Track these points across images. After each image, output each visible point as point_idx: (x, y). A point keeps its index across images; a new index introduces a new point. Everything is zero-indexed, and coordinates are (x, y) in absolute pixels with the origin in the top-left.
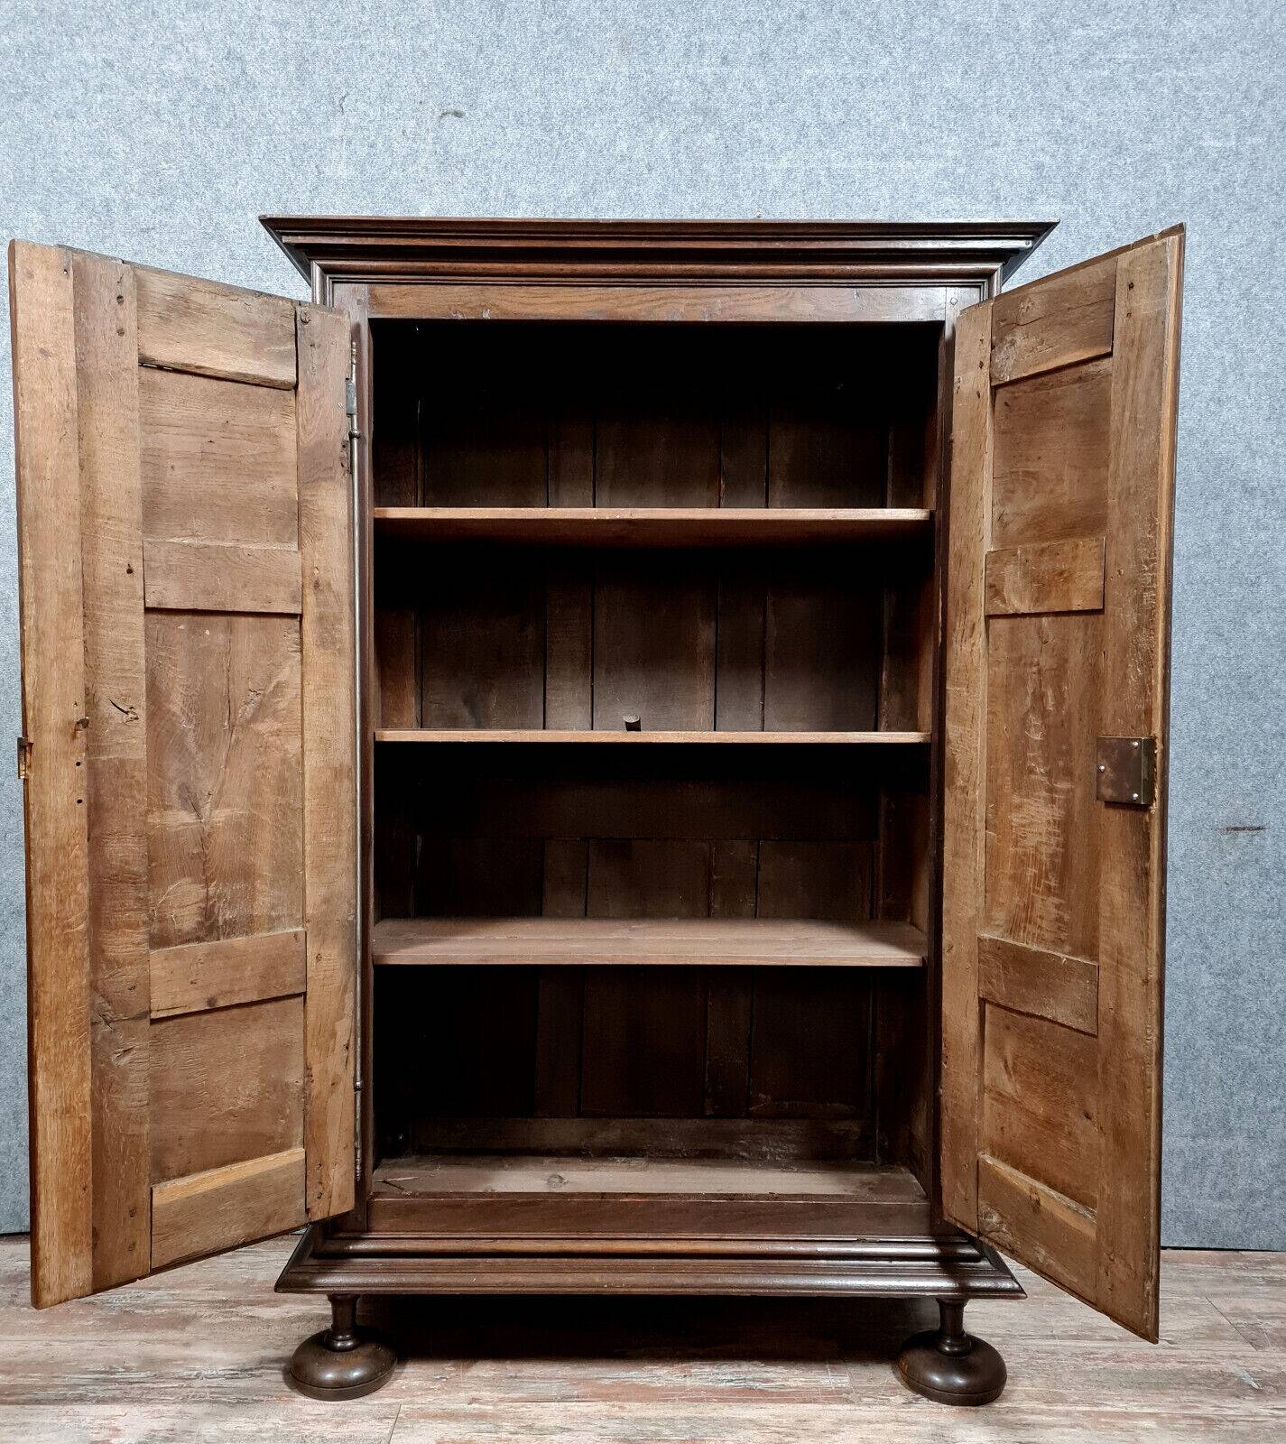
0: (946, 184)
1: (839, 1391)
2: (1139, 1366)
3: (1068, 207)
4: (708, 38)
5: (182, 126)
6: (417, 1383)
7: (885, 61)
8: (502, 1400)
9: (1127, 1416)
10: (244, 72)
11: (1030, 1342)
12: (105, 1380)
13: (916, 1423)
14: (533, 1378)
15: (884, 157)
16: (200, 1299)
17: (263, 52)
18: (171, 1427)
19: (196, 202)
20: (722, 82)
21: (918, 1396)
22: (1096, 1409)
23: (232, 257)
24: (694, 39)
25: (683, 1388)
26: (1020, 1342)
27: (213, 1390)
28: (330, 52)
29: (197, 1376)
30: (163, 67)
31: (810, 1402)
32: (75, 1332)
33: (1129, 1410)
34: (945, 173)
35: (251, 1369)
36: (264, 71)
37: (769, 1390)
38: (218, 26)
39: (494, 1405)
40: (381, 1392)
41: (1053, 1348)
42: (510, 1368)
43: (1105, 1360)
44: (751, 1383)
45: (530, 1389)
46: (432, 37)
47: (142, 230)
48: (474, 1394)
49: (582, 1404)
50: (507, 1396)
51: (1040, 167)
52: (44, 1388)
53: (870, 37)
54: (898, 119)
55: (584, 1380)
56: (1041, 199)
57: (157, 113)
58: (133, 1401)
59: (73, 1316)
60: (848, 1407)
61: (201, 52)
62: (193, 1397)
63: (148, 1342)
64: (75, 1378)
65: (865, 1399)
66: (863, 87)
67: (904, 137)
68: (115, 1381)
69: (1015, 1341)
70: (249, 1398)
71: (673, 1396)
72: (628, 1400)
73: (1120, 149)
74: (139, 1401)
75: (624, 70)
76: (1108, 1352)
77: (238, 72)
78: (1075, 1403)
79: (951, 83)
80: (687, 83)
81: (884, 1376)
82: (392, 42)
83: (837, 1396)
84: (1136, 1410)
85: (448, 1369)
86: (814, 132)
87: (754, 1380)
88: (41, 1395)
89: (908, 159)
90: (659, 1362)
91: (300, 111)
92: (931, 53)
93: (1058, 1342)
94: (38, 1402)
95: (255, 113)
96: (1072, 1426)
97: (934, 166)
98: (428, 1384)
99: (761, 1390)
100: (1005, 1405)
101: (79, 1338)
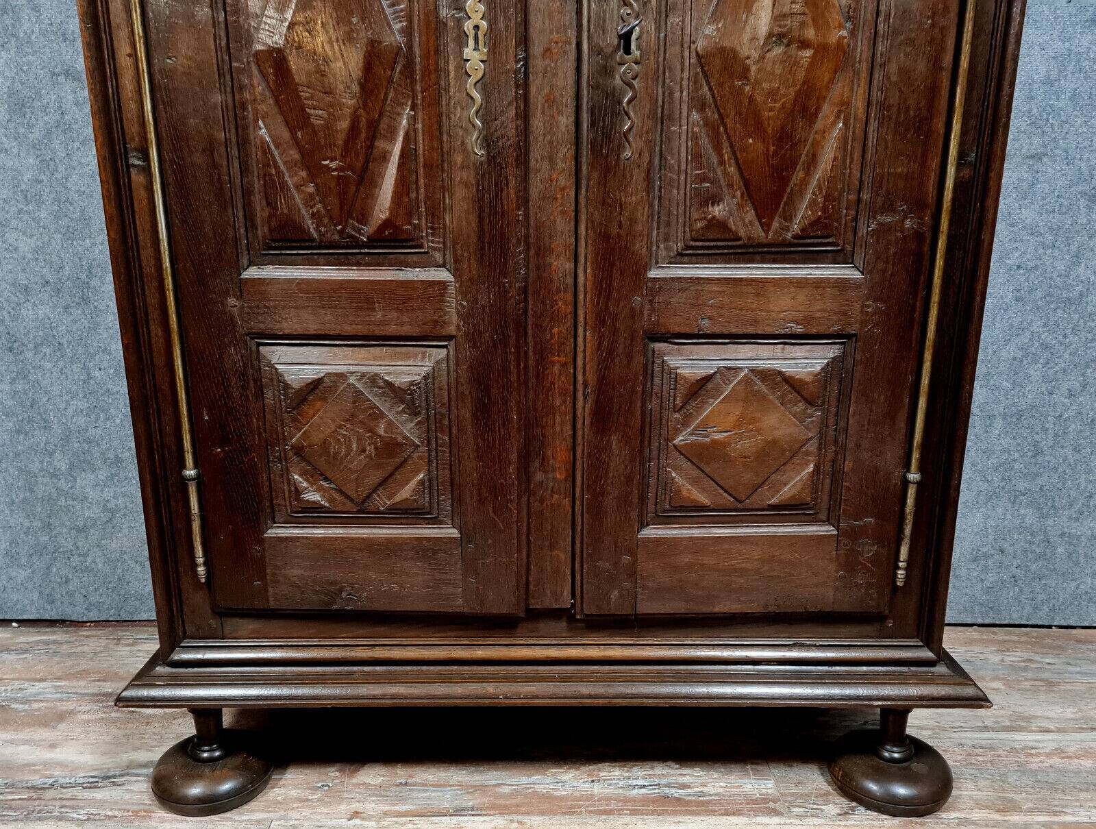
1: (765, 799)
6: (294, 793)
8: (386, 814)
11: (963, 735)
14: (425, 785)
16: (83, 691)
21: (854, 804)
22: (1056, 819)
25: (590, 797)
26: (953, 735)
27: (64, 803)
29: (52, 785)
31: (734, 814)
35: (114, 776)
37: (687, 798)
39: (378, 821)
40: (252, 805)
41: (989, 742)
42: (401, 773)
43: (1048, 755)
44: (666, 790)
45: (420, 799)
48: (356, 806)
49: (476, 818)
50: (393, 808)
55: (482, 788)
60: (776, 820)
62: (40, 812)
63: (12, 742)
65: (795, 810)
69: (946, 733)
70: (103, 813)
71: (580, 807)
72: (528, 814)
76: (1051, 746)
78: (1030, 811)
81: (813, 779)
83: (764, 806)
85: (332, 774)
87: (668, 785)
90: (565, 764)
93: (993, 735)
98: (305, 794)
99: (678, 799)
100: (953, 815)
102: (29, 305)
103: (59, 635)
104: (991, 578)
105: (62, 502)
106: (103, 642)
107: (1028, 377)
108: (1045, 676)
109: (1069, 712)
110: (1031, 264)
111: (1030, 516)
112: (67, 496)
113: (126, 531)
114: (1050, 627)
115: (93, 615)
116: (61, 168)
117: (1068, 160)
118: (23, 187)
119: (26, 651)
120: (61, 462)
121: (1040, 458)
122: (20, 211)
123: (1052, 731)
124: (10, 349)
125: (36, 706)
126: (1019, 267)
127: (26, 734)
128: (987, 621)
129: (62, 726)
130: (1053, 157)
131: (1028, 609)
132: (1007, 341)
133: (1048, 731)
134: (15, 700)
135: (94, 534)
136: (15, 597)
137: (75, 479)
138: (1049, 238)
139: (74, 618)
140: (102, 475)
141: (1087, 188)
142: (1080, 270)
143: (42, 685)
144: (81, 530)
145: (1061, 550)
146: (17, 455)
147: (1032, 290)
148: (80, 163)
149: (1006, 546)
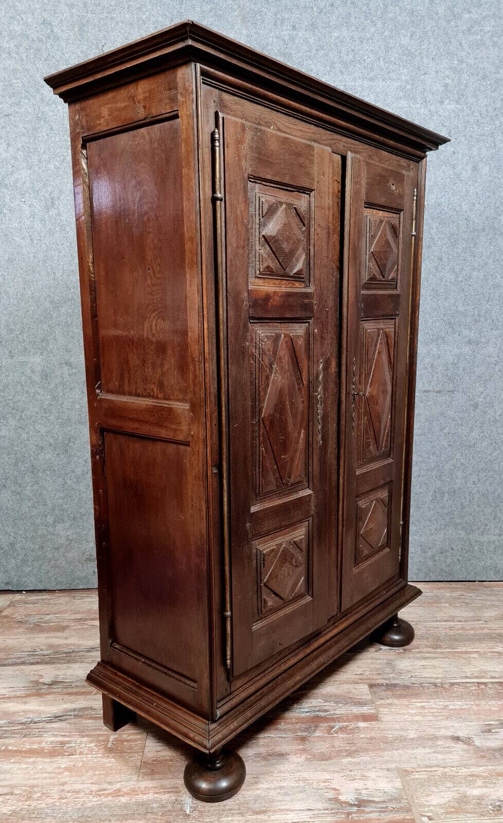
0: (401, 94)
2: (472, 632)
3: (459, 106)
4: (286, 16)
5: (22, 60)
7: (372, 30)
9: (466, 653)
10: (52, 31)
11: (427, 624)
12: (32, 655)
13: (380, 659)
15: (372, 79)
16: (69, 618)
17: (61, 21)
18: (65, 673)
19: (32, 100)
20: (292, 39)
22: (453, 650)
23: (51, 129)
24: (279, 16)
26: (423, 624)
27: (81, 657)
28: (96, 21)
29: (73, 652)
30: (11, 28)
32: (16, 634)
33: (467, 650)
34: (401, 88)
36: (62, 31)
38: (37, 6)
43: (458, 630)
46: (147, 13)
47: (6, 115)
51: (446, 86)
52: (5, 659)
53: (366, 16)
54: (379, 59)
56: (447, 102)
57: (9, 53)
58: (46, 663)
59: (13, 628)
61: (29, 20)
63: (49, 637)
64: (19, 654)
66: (362, 42)
67: (382, 69)
68: (37, 655)
69: (421, 623)
73: (484, 77)
74: (49, 663)
75: (244, 32)
76: (460, 627)
77: (49, 31)
78: (445, 648)
79: (405, 41)
80: (275, 40)
82: (127, 16)
84: (470, 650)
86: (338, 66)
88: (6, 662)
89: (383, 80)
91: (82, 52)
92: (395, 25)
93: (438, 623)
94: (4, 665)
95: (59, 53)
96: (444, 658)
97: (396, 84)
101: (19, 637)
102: (42, 454)
103: (46, 596)
104: (449, 560)
105: (49, 537)
106: (68, 599)
107: (457, 477)
108: (467, 601)
109: (471, 614)
110: (453, 432)
111: (463, 534)
112: (51, 534)
113: (76, 549)
114: (475, 581)
115: (58, 587)
116: (61, 399)
117: (464, 392)
118: (45, 407)
119: (35, 603)
120: (50, 520)
121: (464, 510)
122: (42, 416)
123: (462, 621)
124: (33, 472)
125: (51, 624)
126: (449, 433)
127: (52, 634)
128: (449, 580)
129: (66, 631)
130: (458, 391)
131: (465, 574)
132: (447, 462)
133: (461, 621)
134: (41, 622)
135: (62, 550)
136: (24, 580)
137: (55, 526)
138: (460, 422)
139: (50, 589)
140: (67, 525)
141: (472, 403)
142: (473, 434)
143: (50, 616)
144: (57, 549)
145: (476, 548)
146: (31, 517)
147: (455, 442)
148: (69, 397)
149: (454, 547)
